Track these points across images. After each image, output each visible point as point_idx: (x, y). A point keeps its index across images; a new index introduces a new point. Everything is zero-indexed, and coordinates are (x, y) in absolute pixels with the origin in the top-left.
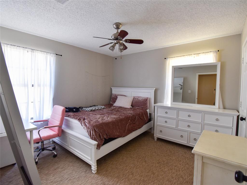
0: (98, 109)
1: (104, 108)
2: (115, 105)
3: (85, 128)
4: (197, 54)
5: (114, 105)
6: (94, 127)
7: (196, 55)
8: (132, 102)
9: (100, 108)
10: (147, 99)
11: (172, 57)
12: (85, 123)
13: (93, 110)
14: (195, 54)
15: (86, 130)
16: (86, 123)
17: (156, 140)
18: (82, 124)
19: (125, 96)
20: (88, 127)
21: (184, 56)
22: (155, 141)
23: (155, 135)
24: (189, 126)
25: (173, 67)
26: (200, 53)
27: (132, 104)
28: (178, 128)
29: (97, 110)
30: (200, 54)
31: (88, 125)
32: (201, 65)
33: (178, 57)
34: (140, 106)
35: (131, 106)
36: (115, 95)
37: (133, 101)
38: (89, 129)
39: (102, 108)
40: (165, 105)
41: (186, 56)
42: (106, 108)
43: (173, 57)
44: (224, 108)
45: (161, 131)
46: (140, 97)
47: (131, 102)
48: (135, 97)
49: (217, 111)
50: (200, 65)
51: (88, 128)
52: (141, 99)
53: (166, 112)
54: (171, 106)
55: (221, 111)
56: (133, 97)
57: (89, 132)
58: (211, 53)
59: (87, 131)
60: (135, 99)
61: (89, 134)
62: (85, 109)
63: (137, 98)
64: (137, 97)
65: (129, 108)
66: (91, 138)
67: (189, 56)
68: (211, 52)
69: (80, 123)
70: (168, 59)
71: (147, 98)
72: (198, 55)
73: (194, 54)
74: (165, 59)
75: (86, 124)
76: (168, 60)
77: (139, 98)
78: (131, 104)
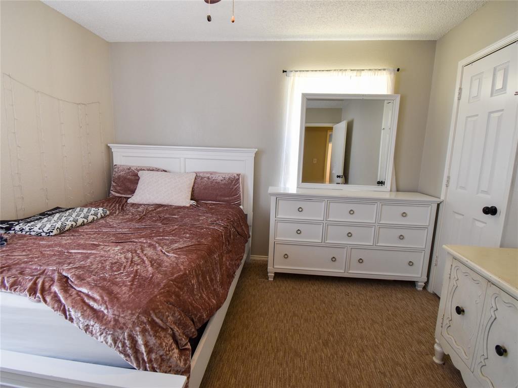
0: (86, 221)
1: (105, 213)
2: (133, 199)
3: (97, 327)
4: (358, 70)
5: (130, 201)
6: (146, 313)
7: (355, 72)
8: (193, 188)
9: (90, 218)
10: (239, 179)
11: (300, 71)
12: (84, 302)
13: (67, 228)
14: (354, 70)
15: (101, 339)
16: (94, 300)
17: (271, 279)
18: (64, 312)
19: (166, 171)
20: (116, 321)
21: (329, 72)
22: (271, 281)
23: (270, 268)
24: (349, 235)
25: (304, 95)
26: (363, 70)
27: (192, 195)
28: (327, 242)
29: (83, 224)
30: (362, 72)
31: (109, 313)
32: (365, 98)
33: (316, 71)
34: (218, 198)
35: (191, 199)
36: (129, 169)
37: (194, 186)
38: (121, 328)
39: (99, 216)
40: (282, 191)
41: (335, 72)
42: (111, 214)
43: (303, 71)
44: (398, 190)
45: (286, 256)
46: (215, 173)
47: (191, 189)
48: (201, 172)
49: (387, 196)
50: (361, 98)
51: (117, 325)
52: (222, 178)
53: (300, 208)
54: (297, 191)
55: (394, 196)
56: (194, 175)
57: (124, 345)
58: (385, 72)
59: (115, 341)
60: (202, 178)
61: (129, 351)
62: (27, 228)
63: (209, 175)
64: (207, 173)
65: (188, 205)
66: (139, 366)
67: (340, 73)
68: (384, 70)
69: (49, 308)
70: (292, 74)
71: (238, 175)
72: (359, 72)
73: (351, 70)
74: (284, 71)
75: (95, 306)
76: (292, 78)
77: (214, 177)
78: (189, 195)
